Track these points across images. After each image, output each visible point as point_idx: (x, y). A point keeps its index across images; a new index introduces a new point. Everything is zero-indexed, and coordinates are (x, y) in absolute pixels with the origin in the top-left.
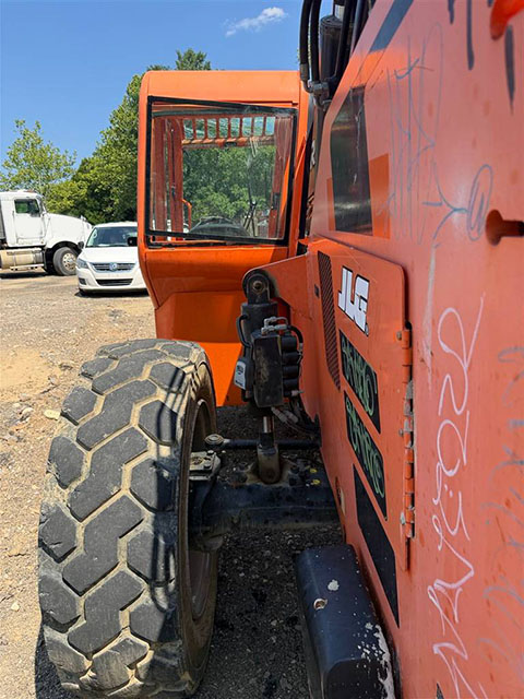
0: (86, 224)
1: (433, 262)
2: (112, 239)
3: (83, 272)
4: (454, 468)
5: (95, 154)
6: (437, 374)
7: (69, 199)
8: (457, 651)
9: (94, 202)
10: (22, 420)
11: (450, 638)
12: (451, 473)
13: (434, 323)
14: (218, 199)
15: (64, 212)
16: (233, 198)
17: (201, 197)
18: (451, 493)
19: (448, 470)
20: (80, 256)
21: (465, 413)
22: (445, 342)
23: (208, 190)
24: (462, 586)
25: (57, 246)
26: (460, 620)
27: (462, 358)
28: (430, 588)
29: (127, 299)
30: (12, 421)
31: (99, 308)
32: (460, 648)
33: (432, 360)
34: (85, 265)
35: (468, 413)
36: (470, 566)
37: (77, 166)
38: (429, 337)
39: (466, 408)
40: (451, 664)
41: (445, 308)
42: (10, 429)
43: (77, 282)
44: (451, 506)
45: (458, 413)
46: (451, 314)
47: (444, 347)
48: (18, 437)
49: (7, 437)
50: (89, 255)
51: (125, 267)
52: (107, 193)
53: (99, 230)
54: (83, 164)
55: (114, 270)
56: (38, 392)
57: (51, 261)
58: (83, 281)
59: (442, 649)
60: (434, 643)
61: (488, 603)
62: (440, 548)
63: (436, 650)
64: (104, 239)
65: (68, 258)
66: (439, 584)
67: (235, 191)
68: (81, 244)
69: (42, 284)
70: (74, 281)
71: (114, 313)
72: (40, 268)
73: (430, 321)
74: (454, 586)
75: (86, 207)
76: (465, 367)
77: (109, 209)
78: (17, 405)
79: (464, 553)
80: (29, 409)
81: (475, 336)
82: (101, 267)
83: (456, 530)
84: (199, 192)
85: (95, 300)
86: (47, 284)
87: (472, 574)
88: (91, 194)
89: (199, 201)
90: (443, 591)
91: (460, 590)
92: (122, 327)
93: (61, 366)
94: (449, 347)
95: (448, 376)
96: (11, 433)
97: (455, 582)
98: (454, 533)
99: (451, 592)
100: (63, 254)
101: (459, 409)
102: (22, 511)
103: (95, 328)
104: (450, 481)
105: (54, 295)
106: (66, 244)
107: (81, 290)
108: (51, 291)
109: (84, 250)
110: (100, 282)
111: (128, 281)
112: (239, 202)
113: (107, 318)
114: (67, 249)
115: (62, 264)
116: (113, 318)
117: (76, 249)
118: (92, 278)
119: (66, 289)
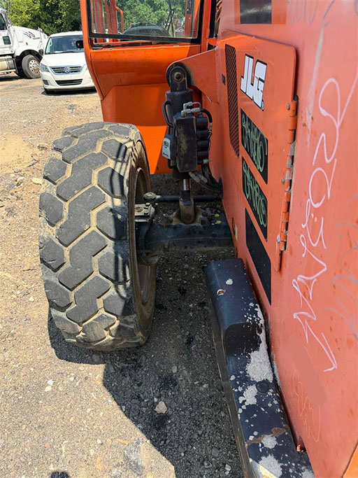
0: (43, 34)
1: (321, 40)
2: (64, 46)
3: (46, 75)
4: (320, 201)
6: (315, 135)
7: (27, 14)
8: (309, 316)
9: (46, 16)
10: (18, 185)
11: (305, 308)
12: (317, 206)
13: (317, 92)
14: (144, 9)
16: (155, 8)
17: (130, 8)
18: (316, 219)
19: (315, 203)
20: (42, 62)
21: (333, 160)
22: (323, 108)
24: (317, 278)
25: (24, 54)
26: (313, 298)
27: (337, 121)
28: (294, 280)
29: (80, 95)
30: (11, 186)
31: (60, 103)
32: (311, 314)
33: (312, 123)
34: (46, 69)
35: (336, 161)
36: (325, 265)
38: (311, 106)
39: (334, 158)
40: (304, 323)
41: (328, 78)
42: (11, 192)
43: (41, 83)
44: (314, 228)
45: (328, 161)
46: (332, 83)
47: (323, 112)
48: (17, 197)
49: (10, 197)
50: (50, 60)
51: (75, 69)
52: (56, 6)
53: (54, 39)
55: (68, 73)
56: (26, 166)
57: (21, 67)
58: (46, 82)
59: (298, 315)
60: (294, 313)
61: (334, 287)
62: (304, 255)
63: (295, 316)
65: (33, 64)
66: (301, 278)
68: (41, 52)
69: (17, 85)
70: (39, 83)
71: (71, 107)
72: (13, 73)
73: (314, 92)
74: (311, 278)
75: (41, 20)
76: (338, 125)
77: (59, 21)
78: (13, 175)
79: (321, 257)
80: (22, 178)
81: (349, 100)
82: (59, 70)
83: (316, 243)
85: (57, 97)
86: (21, 85)
87: (325, 269)
88: (44, 8)
89: (128, 12)
90: (303, 281)
91: (315, 280)
92: (78, 117)
93: (39, 147)
94: (326, 110)
95: (323, 135)
96: (12, 194)
97: (312, 276)
98: (315, 245)
99: (309, 282)
100: (29, 61)
101: (329, 158)
102: (27, 243)
103: (59, 119)
104: (316, 211)
105: (24, 94)
106: (30, 52)
107: (45, 89)
108: (25, 91)
109: (44, 57)
110: (59, 82)
111: (80, 81)
112: (160, 11)
113: (67, 111)
114: (31, 56)
115: (29, 69)
116: (71, 111)
117: (38, 56)
118: (53, 79)
119: (35, 88)
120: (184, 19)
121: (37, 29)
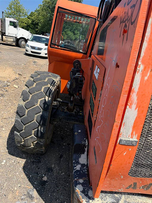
0: (30, 33)
2: (37, 40)
3: (28, 48)
5: (35, 11)
7: (26, 23)
10: (7, 86)
14: (70, 33)
15: (23, 28)
16: (75, 34)
17: (65, 32)
20: (27, 43)
23: (68, 30)
25: (20, 38)
29: (39, 59)
30: (5, 86)
31: (30, 60)
34: (28, 46)
37: (29, 14)
42: (4, 88)
43: (25, 51)
48: (6, 90)
49: (3, 90)
50: (30, 43)
51: (40, 49)
52: (37, 24)
53: (34, 36)
54: (31, 13)
55: (36, 49)
56: (12, 80)
57: (18, 42)
58: (27, 51)
64: (35, 39)
65: (23, 43)
67: (76, 32)
68: (28, 40)
69: (15, 49)
70: (24, 50)
71: (35, 62)
72: (14, 44)
75: (30, 27)
77: (37, 29)
78: (6, 82)
80: (10, 84)
82: (33, 48)
84: (65, 30)
85: (29, 57)
86: (16, 49)
88: (32, 24)
89: (64, 33)
92: (36, 66)
93: (18, 74)
96: (4, 89)
102: (6, 108)
103: (29, 65)
105: (18, 53)
106: (23, 38)
107: (26, 53)
108: (17, 52)
110: (32, 52)
111: (40, 53)
112: (76, 36)
113: (32, 63)
114: (23, 40)
115: (21, 44)
116: (34, 63)
117: (26, 41)
118: (30, 50)
119: (21, 52)
120: (85, 40)
121: (28, 31)
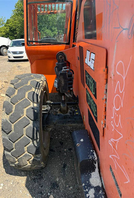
0: (9, 40)
1: (116, 47)
2: (17, 44)
3: (9, 54)
4: (118, 108)
5: (11, 18)
6: (115, 81)
7: (4, 32)
8: (116, 157)
9: (11, 33)
11: (114, 153)
12: (117, 110)
13: (115, 66)
14: (48, 31)
15: (3, 36)
16: (52, 31)
18: (117, 115)
19: (117, 109)
20: (8, 50)
22: (118, 72)
23: (45, 29)
24: (119, 140)
25: (2, 47)
26: (118, 149)
27: (123, 76)
28: (109, 141)
29: (22, 62)
31: (14, 65)
32: (117, 156)
33: (114, 77)
34: (10, 52)
35: (124, 92)
36: (122, 135)
37: (5, 22)
38: (113, 70)
39: (123, 91)
40: (114, 160)
41: (119, 61)
43: (8, 57)
44: (117, 119)
45: (121, 92)
46: (121, 63)
50: (11, 49)
51: (21, 53)
52: (15, 30)
53: (13, 42)
54: (7, 21)
55: (18, 54)
58: (9, 57)
59: (112, 156)
60: (110, 155)
61: (127, 145)
62: (113, 130)
63: (110, 157)
64: (15, 44)
65: (5, 50)
66: (112, 140)
67: (53, 29)
68: (8, 46)
70: (7, 57)
71: (19, 67)
73: (114, 66)
74: (117, 140)
75: (9, 34)
76: (124, 78)
77: (16, 35)
79: (120, 131)
81: (128, 69)
82: (14, 53)
83: (118, 125)
84: (42, 29)
85: (13, 63)
87: (122, 137)
88: (10, 31)
89: (42, 32)
90: (113, 142)
91: (118, 141)
92: (21, 70)
93: (5, 82)
94: (119, 73)
95: (118, 82)
98: (117, 126)
99: (116, 142)
100: (3, 49)
101: (121, 91)
103: (13, 71)
104: (117, 112)
106: (4, 46)
107: (9, 60)
109: (9, 48)
110: (14, 57)
111: (22, 57)
112: (54, 32)
113: (17, 68)
114: (4, 47)
115: (3, 52)
116: (18, 68)
117: (7, 47)
118: (12, 56)
119: (5, 59)
120: (63, 35)
121: (7, 38)
